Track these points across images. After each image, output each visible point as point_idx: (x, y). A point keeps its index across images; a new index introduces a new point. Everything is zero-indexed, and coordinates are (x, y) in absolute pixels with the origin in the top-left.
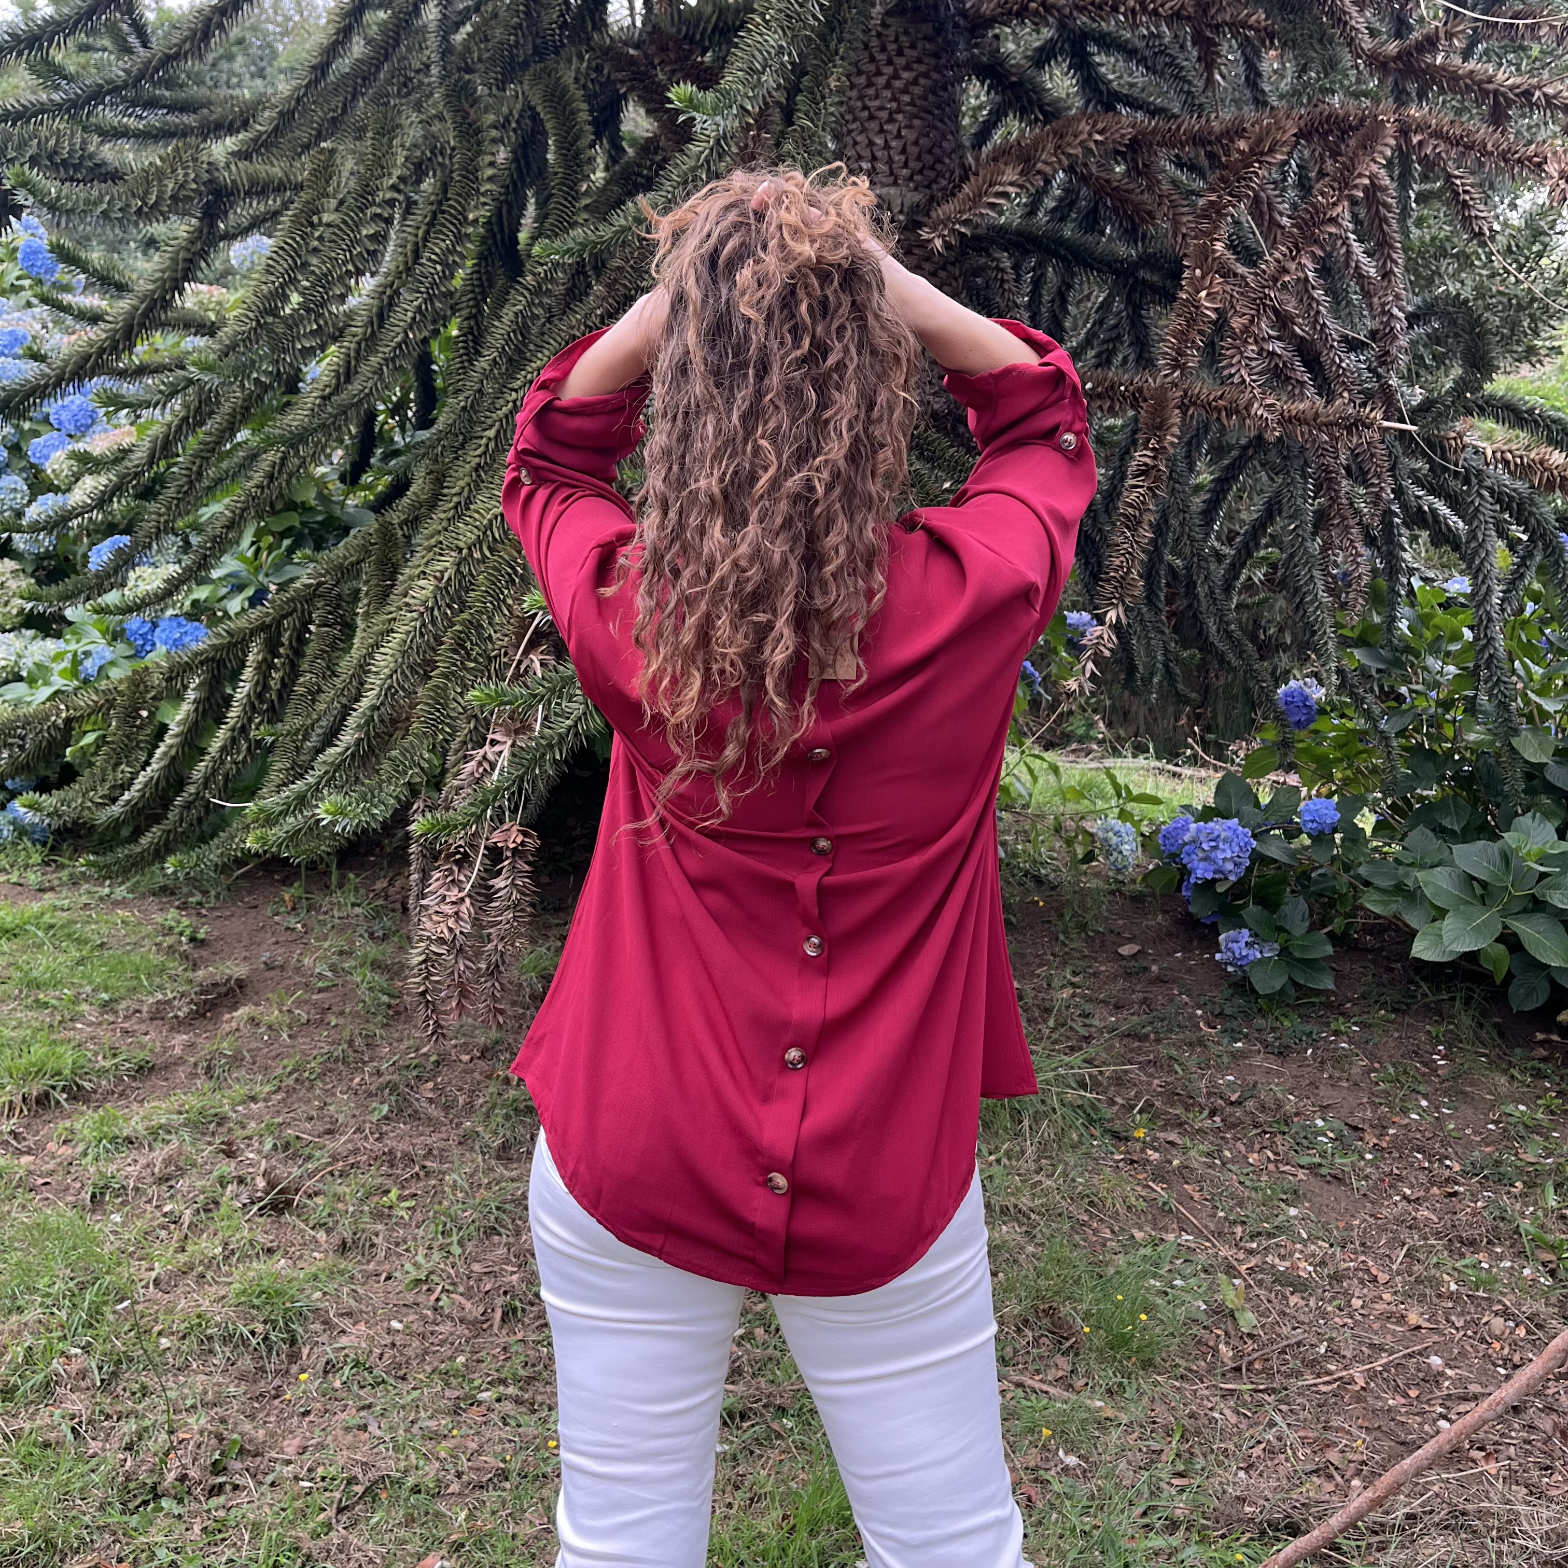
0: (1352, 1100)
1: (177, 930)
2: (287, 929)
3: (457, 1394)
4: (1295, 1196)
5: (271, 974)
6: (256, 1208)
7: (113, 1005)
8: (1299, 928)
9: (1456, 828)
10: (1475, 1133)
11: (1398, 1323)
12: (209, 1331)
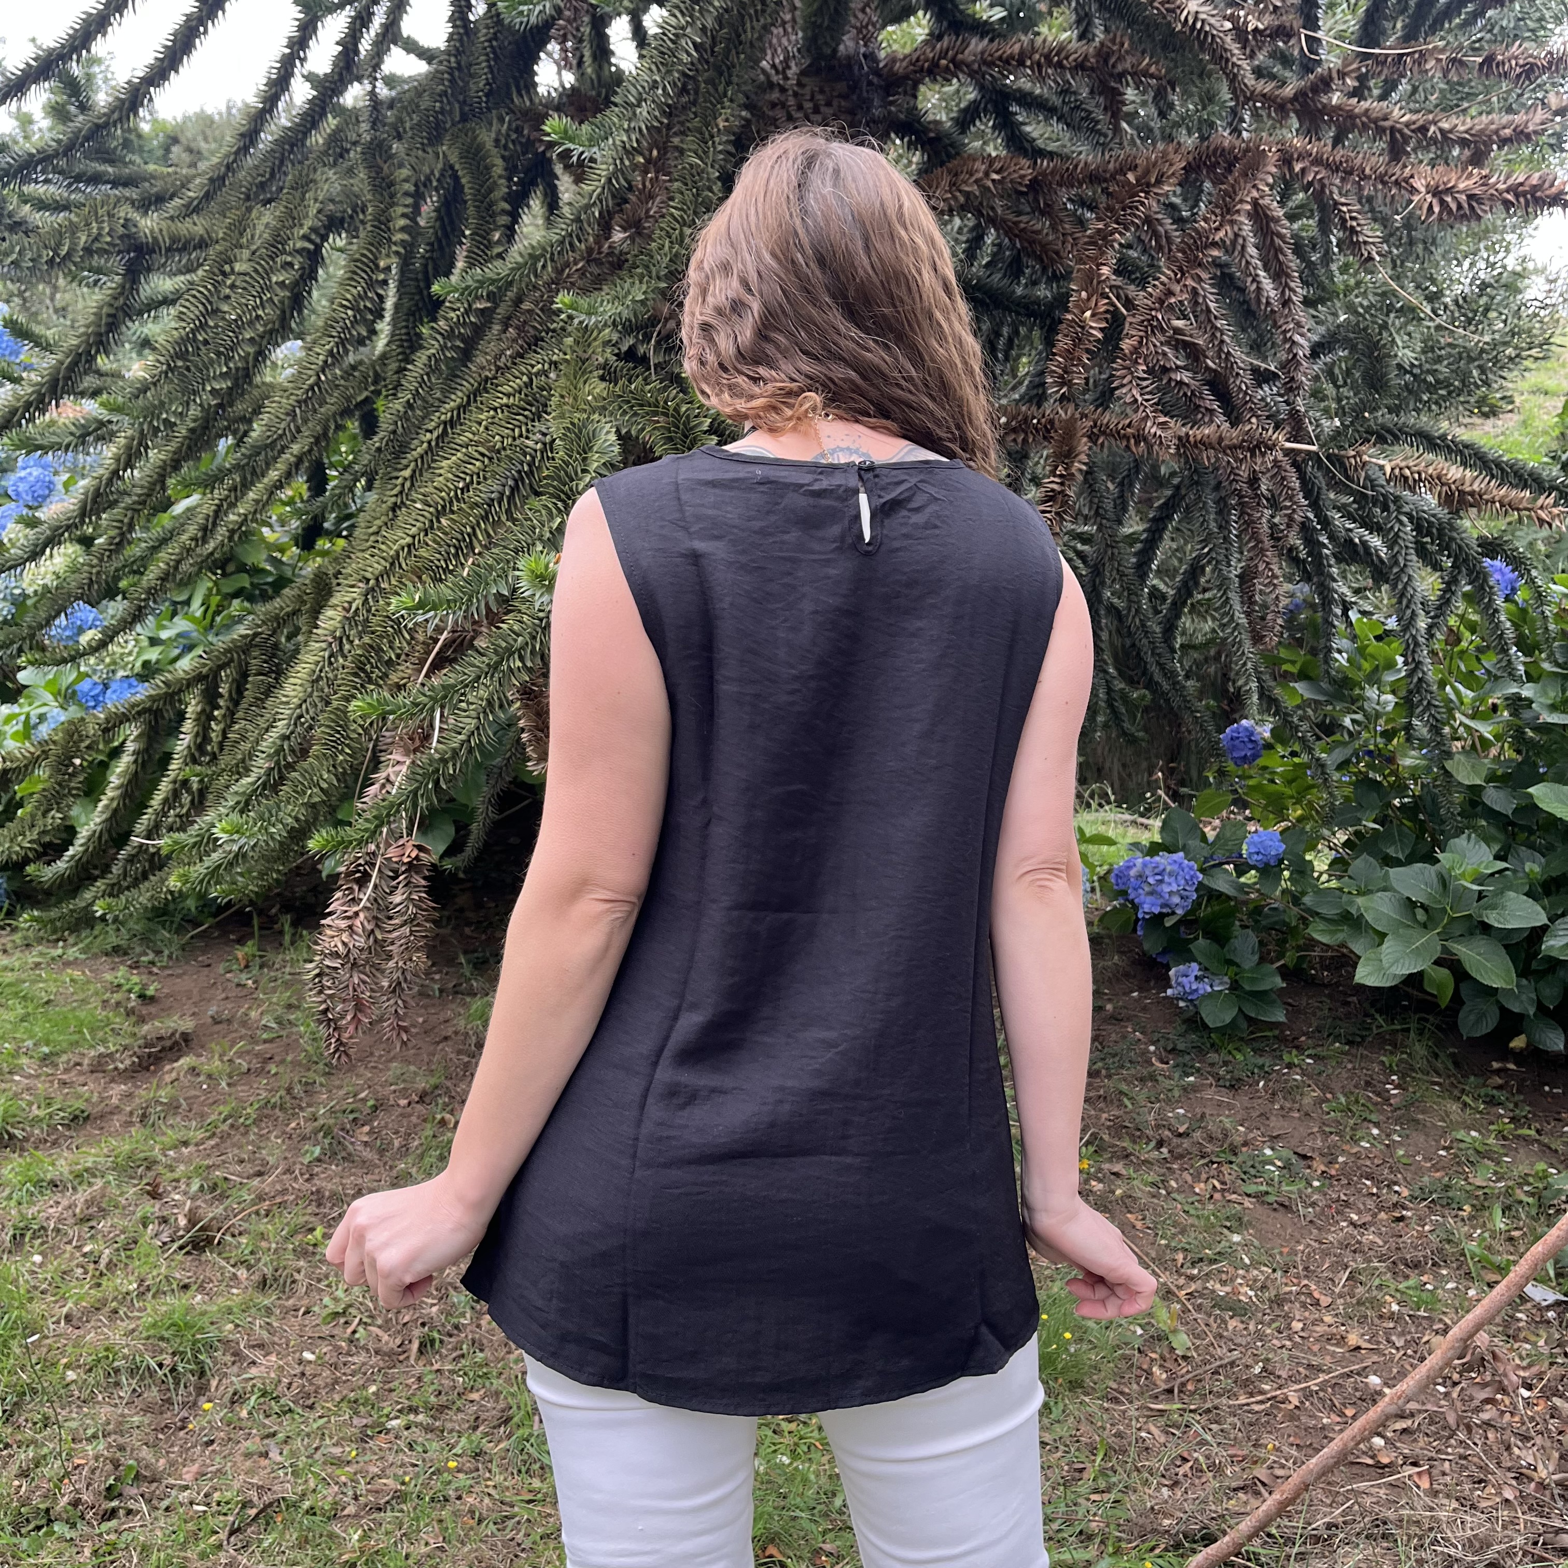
0: (1303, 1131)
1: (125, 988)
2: (238, 985)
3: (365, 1421)
4: (1238, 1223)
5: (217, 1028)
6: (175, 1246)
7: (55, 1059)
8: (1249, 960)
9: (1401, 856)
10: (1427, 1159)
11: (1337, 1345)
12: (116, 1364)
